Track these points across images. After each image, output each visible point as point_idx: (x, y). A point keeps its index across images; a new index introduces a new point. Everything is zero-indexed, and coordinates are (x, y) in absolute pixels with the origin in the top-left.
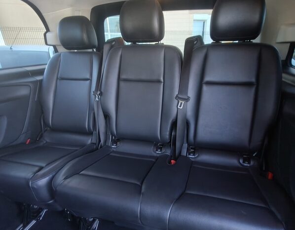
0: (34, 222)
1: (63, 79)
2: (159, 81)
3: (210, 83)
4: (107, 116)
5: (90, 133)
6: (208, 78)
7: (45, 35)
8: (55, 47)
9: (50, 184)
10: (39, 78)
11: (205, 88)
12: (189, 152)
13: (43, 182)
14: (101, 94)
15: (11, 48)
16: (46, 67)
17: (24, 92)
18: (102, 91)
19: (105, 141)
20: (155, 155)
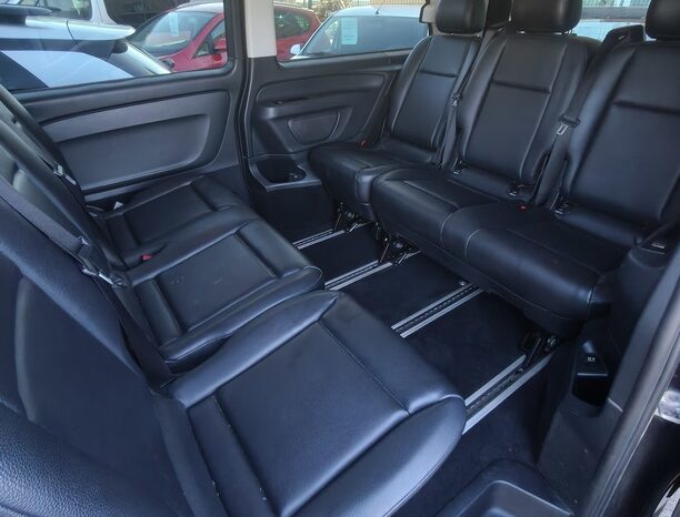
0: (343, 232)
1: (423, 72)
2: (545, 91)
3: (624, 105)
4: (460, 130)
5: (432, 149)
6: (623, 96)
7: (422, 8)
8: (430, 25)
9: (372, 184)
10: (397, 68)
11: (614, 111)
12: (558, 206)
13: (367, 179)
14: (461, 97)
15: (377, 13)
16: (411, 52)
17: (376, 83)
18: (464, 94)
19: (448, 164)
20: (507, 196)
